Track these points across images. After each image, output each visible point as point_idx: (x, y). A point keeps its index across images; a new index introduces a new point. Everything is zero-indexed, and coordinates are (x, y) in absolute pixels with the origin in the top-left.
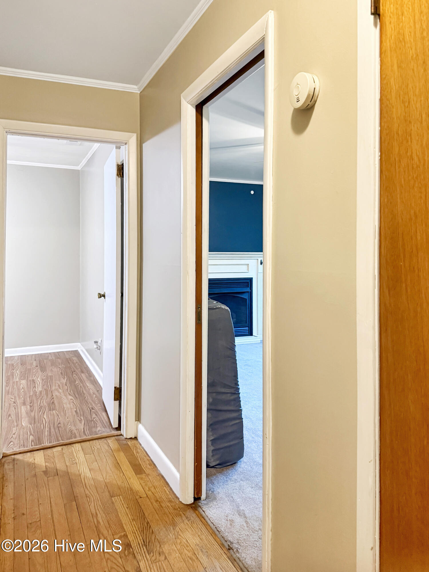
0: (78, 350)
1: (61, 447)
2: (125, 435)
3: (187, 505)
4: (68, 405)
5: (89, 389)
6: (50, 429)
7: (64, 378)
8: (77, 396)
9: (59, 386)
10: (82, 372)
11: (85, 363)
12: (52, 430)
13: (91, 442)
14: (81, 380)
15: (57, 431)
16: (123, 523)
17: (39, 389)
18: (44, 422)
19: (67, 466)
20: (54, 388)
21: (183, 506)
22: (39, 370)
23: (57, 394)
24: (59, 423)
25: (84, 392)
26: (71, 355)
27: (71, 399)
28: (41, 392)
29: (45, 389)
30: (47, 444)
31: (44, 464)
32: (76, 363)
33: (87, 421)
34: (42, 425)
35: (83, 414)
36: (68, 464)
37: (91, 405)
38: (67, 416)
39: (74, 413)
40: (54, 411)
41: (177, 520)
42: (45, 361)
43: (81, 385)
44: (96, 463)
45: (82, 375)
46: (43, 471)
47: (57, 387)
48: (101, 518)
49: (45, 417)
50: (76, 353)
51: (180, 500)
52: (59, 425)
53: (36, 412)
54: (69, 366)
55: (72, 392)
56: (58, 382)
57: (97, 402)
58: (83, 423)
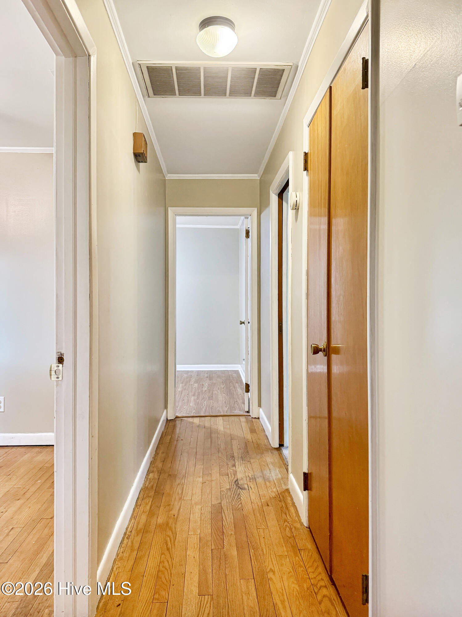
0: (238, 370)
1: (210, 417)
2: (252, 416)
3: (275, 448)
4: (221, 399)
5: (238, 392)
6: (206, 408)
7: (223, 385)
8: (229, 394)
9: (218, 388)
10: (237, 383)
11: (241, 378)
12: (208, 409)
13: (229, 417)
14: (234, 387)
15: (210, 410)
16: (234, 449)
17: (205, 389)
18: (204, 405)
19: (211, 425)
20: (215, 389)
21: (271, 448)
22: (208, 379)
23: (216, 392)
24: (213, 406)
25: (234, 393)
26: (233, 373)
27: (224, 396)
28: (206, 391)
29: (209, 390)
30: (202, 414)
31: (198, 423)
32: (235, 377)
33: (231, 407)
34: (202, 406)
35: (229, 404)
36: (212, 424)
37: (236, 400)
38: (219, 403)
39: (224, 402)
40: (211, 401)
41: (265, 452)
42: (213, 375)
43: (234, 389)
44: (229, 426)
45: (236, 384)
46: (197, 426)
47: (217, 389)
48: (223, 446)
49: (205, 402)
50: (237, 372)
51: (272, 446)
52: (212, 407)
53: (200, 400)
54: (229, 378)
55: (226, 392)
56: (219, 386)
57: (240, 399)
58: (228, 407)
